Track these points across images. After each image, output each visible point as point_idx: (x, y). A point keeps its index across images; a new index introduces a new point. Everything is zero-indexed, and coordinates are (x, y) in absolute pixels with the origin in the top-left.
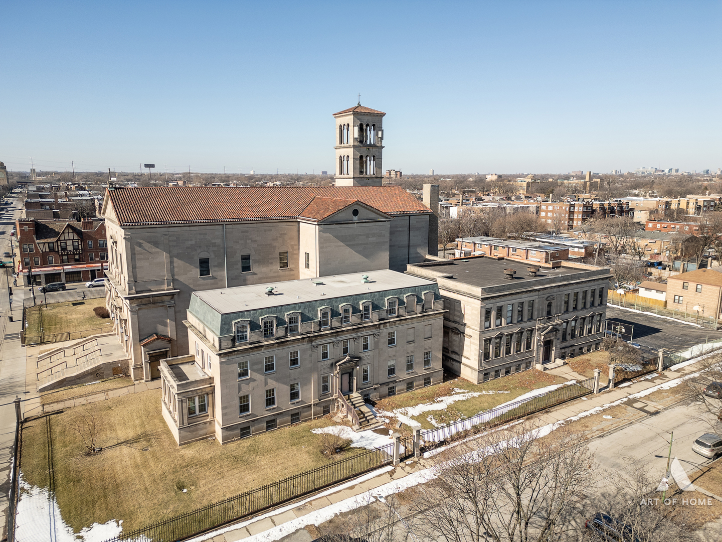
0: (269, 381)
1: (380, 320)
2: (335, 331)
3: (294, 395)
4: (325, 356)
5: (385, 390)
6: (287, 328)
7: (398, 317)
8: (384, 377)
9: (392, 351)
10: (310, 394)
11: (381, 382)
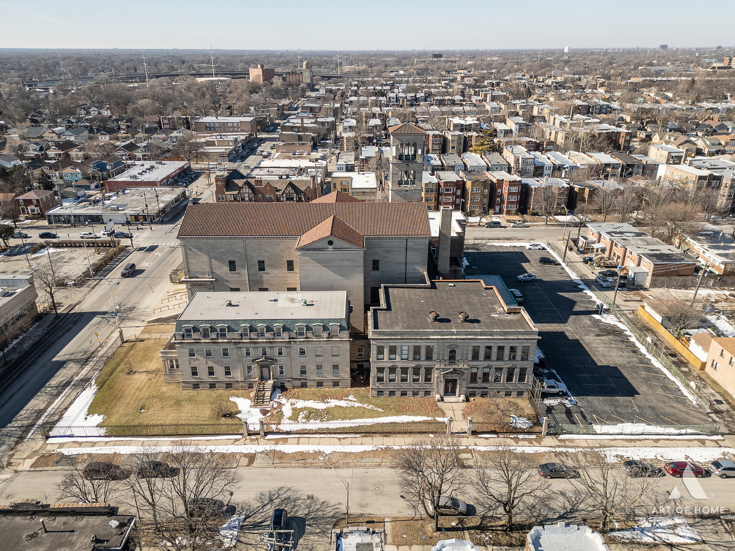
0: (209, 362)
1: (290, 338)
2: (252, 341)
3: (228, 373)
4: (248, 354)
5: (299, 383)
6: (218, 334)
7: (306, 338)
8: (297, 374)
9: (302, 360)
10: (237, 375)
11: (293, 378)
